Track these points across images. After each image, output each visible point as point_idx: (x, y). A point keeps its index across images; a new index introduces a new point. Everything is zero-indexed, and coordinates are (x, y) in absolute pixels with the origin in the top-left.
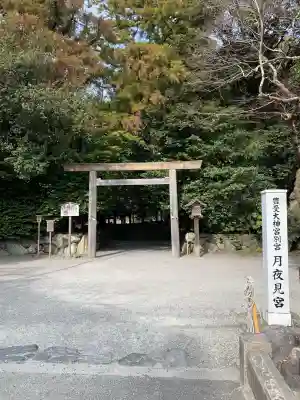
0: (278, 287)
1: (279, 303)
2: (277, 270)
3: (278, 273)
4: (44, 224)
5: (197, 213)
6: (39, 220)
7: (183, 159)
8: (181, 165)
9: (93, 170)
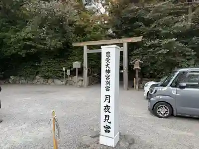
0: (107, 118)
1: (107, 130)
2: (107, 106)
3: (107, 108)
4: (66, 71)
5: (137, 67)
6: (64, 69)
7: (132, 36)
8: (130, 40)
9: (85, 45)
